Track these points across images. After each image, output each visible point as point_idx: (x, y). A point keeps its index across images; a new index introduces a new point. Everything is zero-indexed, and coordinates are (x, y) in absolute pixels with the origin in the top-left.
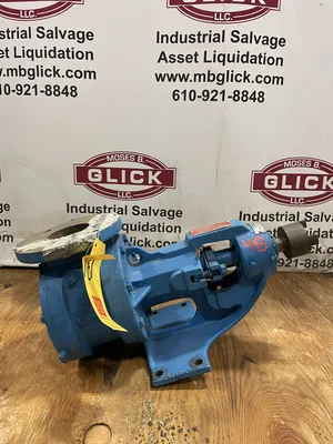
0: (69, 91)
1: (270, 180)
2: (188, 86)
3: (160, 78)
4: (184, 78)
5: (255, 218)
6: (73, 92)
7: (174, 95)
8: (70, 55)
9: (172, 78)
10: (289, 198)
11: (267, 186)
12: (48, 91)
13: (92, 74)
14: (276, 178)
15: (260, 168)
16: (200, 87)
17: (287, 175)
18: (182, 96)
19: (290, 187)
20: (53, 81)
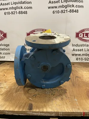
0: (25, 12)
1: (81, 35)
2: (57, 9)
3: (49, 8)
4: (56, 7)
5: (77, 46)
6: (26, 13)
7: (53, 12)
8: (25, 3)
9: (53, 8)
10: (86, 40)
11: (80, 36)
12: (20, 13)
13: (31, 8)
14: (82, 34)
15: (78, 31)
16: (60, 9)
17: (86, 33)
18: (55, 12)
19: (87, 37)
20: (21, 10)
